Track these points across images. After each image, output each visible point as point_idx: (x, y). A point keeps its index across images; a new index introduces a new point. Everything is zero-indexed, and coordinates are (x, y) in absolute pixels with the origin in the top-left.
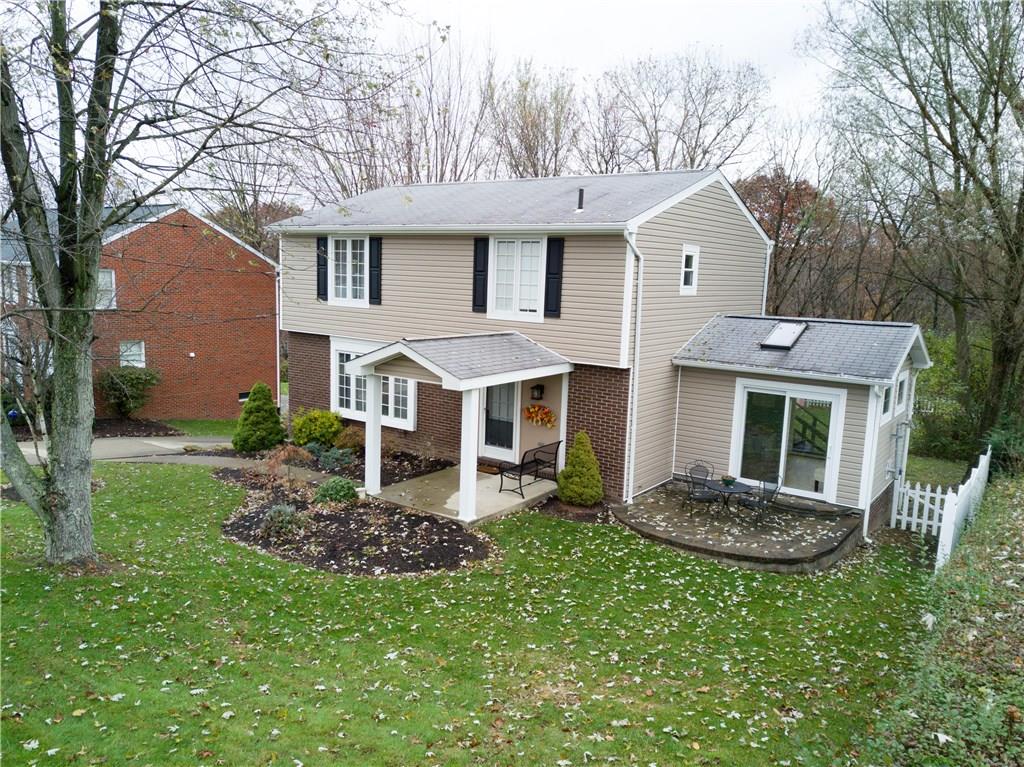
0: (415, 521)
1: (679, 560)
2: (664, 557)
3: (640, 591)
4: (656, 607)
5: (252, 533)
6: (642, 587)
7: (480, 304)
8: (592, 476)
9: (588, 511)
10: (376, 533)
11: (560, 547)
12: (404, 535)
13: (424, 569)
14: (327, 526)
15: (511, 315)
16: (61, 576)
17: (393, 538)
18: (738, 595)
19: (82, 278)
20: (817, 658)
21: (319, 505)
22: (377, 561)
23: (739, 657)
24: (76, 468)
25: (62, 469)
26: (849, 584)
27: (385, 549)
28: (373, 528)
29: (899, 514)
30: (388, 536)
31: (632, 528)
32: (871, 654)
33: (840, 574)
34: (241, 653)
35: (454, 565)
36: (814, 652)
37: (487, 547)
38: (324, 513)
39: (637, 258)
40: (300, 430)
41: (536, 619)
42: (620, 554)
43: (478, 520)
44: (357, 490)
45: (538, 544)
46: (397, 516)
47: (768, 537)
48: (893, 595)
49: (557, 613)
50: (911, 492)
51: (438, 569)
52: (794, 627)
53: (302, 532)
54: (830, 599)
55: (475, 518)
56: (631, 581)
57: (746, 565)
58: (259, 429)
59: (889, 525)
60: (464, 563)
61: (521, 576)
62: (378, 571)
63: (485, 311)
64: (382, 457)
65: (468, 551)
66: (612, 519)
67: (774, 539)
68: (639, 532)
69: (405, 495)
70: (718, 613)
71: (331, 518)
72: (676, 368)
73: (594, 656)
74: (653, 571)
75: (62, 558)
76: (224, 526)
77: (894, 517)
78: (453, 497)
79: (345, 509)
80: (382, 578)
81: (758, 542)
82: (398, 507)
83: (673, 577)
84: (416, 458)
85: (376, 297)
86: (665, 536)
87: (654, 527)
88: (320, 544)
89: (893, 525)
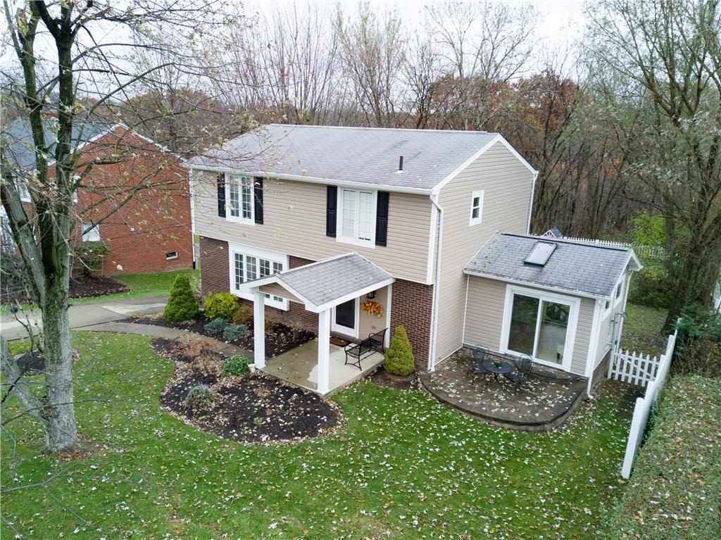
0: (288, 391)
1: (463, 423)
2: (453, 421)
3: (435, 453)
4: (445, 469)
5: (180, 404)
6: (437, 450)
7: (331, 230)
8: (407, 357)
9: (405, 380)
10: (263, 405)
11: (385, 414)
12: (281, 406)
13: (294, 436)
14: (230, 398)
15: (353, 241)
16: (57, 461)
17: (274, 410)
18: (500, 455)
19: (59, 270)
20: (545, 515)
21: (224, 379)
22: (262, 430)
23: (495, 517)
24: (63, 390)
25: (53, 392)
26: (574, 440)
27: (268, 420)
28: (260, 401)
29: (614, 368)
30: (270, 408)
31: (433, 395)
32: (581, 510)
33: (568, 431)
34: (177, 529)
35: (313, 433)
36: (544, 510)
37: (336, 416)
38: (228, 387)
39: (439, 211)
40: (210, 308)
41: (366, 484)
42: (424, 418)
43: (330, 392)
44: (249, 366)
45: (370, 412)
46: (276, 389)
47: (523, 402)
48: (601, 449)
49: (380, 478)
50: (622, 356)
51: (304, 436)
52: (534, 484)
53: (213, 404)
54: (559, 455)
55: (328, 391)
56: (431, 445)
57: (506, 426)
58: (182, 307)
59: (607, 377)
60: (320, 431)
61: (358, 442)
62: (264, 438)
63: (335, 236)
64: (266, 329)
65: (323, 420)
66: (420, 385)
67: (527, 404)
68: (437, 398)
69: (282, 369)
70: (485, 473)
71: (233, 390)
72: (466, 276)
73: (403, 520)
74: (445, 434)
75: (57, 447)
76: (162, 397)
77: (611, 371)
78: (313, 369)
79: (242, 382)
80: (267, 445)
81: (516, 408)
82: (277, 380)
83: (459, 439)
84: (289, 329)
85: (259, 219)
86: (454, 403)
87: (448, 394)
88: (225, 415)
89: (609, 377)
